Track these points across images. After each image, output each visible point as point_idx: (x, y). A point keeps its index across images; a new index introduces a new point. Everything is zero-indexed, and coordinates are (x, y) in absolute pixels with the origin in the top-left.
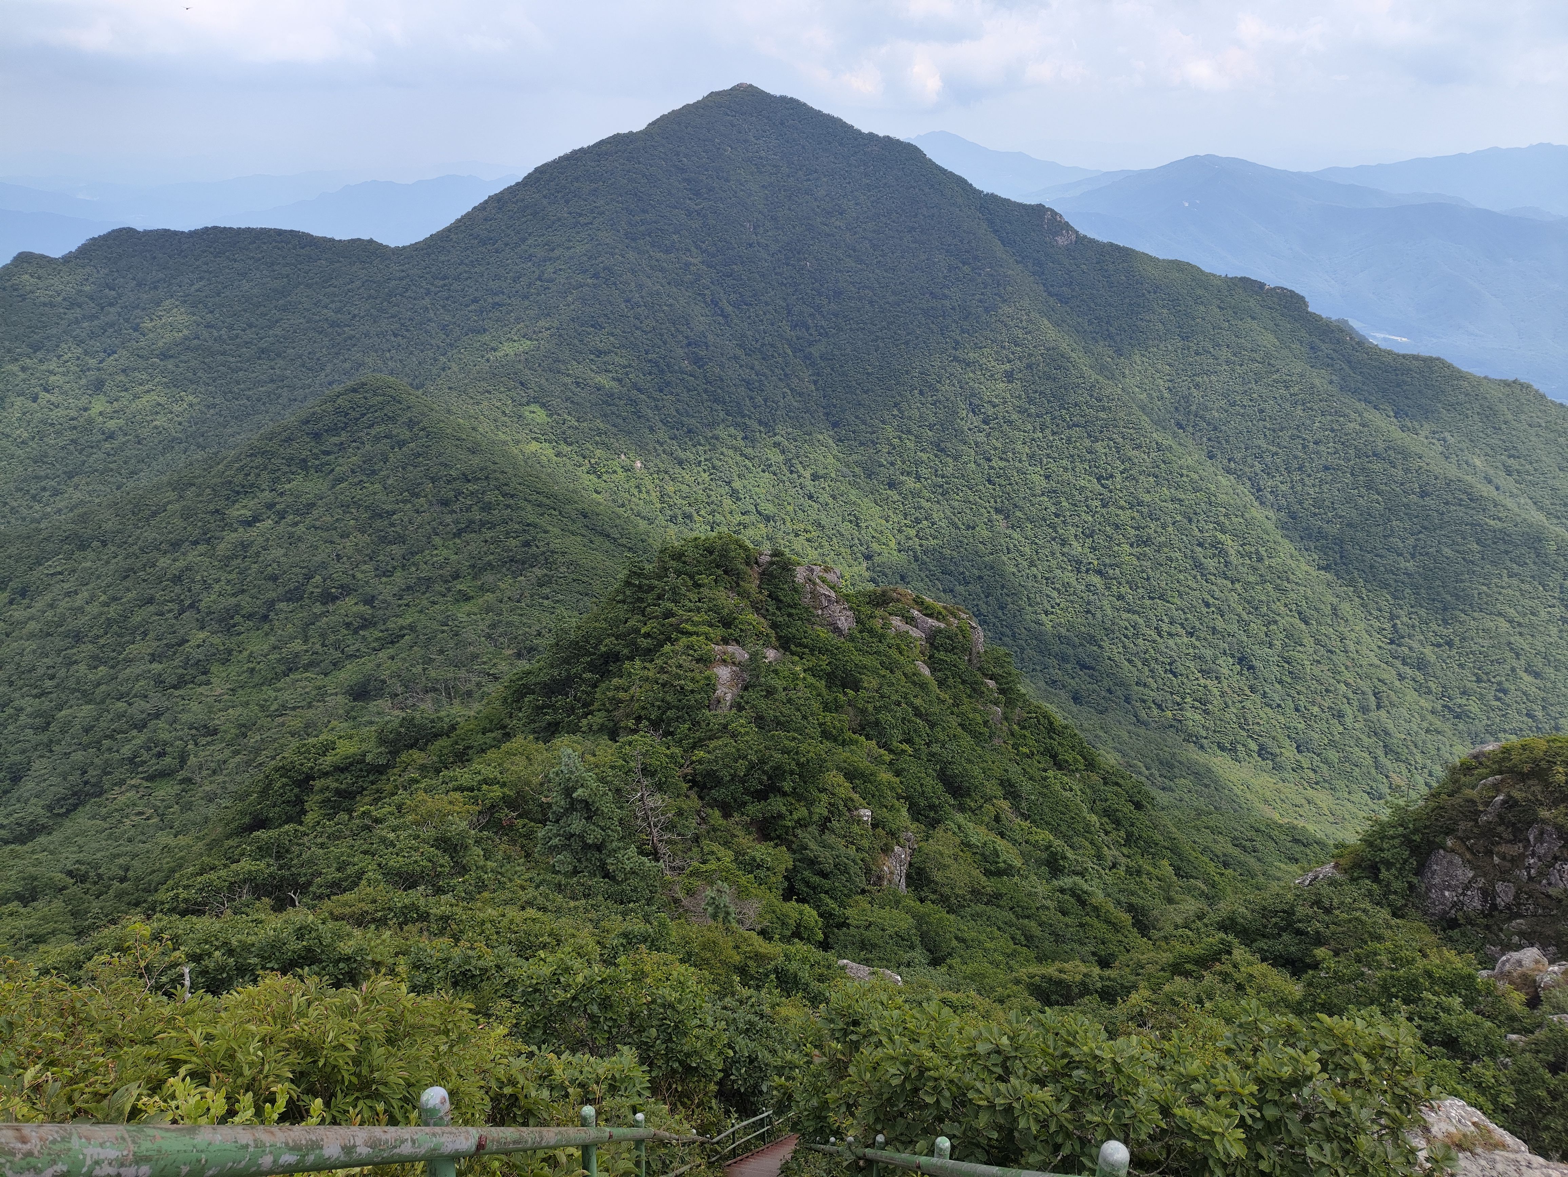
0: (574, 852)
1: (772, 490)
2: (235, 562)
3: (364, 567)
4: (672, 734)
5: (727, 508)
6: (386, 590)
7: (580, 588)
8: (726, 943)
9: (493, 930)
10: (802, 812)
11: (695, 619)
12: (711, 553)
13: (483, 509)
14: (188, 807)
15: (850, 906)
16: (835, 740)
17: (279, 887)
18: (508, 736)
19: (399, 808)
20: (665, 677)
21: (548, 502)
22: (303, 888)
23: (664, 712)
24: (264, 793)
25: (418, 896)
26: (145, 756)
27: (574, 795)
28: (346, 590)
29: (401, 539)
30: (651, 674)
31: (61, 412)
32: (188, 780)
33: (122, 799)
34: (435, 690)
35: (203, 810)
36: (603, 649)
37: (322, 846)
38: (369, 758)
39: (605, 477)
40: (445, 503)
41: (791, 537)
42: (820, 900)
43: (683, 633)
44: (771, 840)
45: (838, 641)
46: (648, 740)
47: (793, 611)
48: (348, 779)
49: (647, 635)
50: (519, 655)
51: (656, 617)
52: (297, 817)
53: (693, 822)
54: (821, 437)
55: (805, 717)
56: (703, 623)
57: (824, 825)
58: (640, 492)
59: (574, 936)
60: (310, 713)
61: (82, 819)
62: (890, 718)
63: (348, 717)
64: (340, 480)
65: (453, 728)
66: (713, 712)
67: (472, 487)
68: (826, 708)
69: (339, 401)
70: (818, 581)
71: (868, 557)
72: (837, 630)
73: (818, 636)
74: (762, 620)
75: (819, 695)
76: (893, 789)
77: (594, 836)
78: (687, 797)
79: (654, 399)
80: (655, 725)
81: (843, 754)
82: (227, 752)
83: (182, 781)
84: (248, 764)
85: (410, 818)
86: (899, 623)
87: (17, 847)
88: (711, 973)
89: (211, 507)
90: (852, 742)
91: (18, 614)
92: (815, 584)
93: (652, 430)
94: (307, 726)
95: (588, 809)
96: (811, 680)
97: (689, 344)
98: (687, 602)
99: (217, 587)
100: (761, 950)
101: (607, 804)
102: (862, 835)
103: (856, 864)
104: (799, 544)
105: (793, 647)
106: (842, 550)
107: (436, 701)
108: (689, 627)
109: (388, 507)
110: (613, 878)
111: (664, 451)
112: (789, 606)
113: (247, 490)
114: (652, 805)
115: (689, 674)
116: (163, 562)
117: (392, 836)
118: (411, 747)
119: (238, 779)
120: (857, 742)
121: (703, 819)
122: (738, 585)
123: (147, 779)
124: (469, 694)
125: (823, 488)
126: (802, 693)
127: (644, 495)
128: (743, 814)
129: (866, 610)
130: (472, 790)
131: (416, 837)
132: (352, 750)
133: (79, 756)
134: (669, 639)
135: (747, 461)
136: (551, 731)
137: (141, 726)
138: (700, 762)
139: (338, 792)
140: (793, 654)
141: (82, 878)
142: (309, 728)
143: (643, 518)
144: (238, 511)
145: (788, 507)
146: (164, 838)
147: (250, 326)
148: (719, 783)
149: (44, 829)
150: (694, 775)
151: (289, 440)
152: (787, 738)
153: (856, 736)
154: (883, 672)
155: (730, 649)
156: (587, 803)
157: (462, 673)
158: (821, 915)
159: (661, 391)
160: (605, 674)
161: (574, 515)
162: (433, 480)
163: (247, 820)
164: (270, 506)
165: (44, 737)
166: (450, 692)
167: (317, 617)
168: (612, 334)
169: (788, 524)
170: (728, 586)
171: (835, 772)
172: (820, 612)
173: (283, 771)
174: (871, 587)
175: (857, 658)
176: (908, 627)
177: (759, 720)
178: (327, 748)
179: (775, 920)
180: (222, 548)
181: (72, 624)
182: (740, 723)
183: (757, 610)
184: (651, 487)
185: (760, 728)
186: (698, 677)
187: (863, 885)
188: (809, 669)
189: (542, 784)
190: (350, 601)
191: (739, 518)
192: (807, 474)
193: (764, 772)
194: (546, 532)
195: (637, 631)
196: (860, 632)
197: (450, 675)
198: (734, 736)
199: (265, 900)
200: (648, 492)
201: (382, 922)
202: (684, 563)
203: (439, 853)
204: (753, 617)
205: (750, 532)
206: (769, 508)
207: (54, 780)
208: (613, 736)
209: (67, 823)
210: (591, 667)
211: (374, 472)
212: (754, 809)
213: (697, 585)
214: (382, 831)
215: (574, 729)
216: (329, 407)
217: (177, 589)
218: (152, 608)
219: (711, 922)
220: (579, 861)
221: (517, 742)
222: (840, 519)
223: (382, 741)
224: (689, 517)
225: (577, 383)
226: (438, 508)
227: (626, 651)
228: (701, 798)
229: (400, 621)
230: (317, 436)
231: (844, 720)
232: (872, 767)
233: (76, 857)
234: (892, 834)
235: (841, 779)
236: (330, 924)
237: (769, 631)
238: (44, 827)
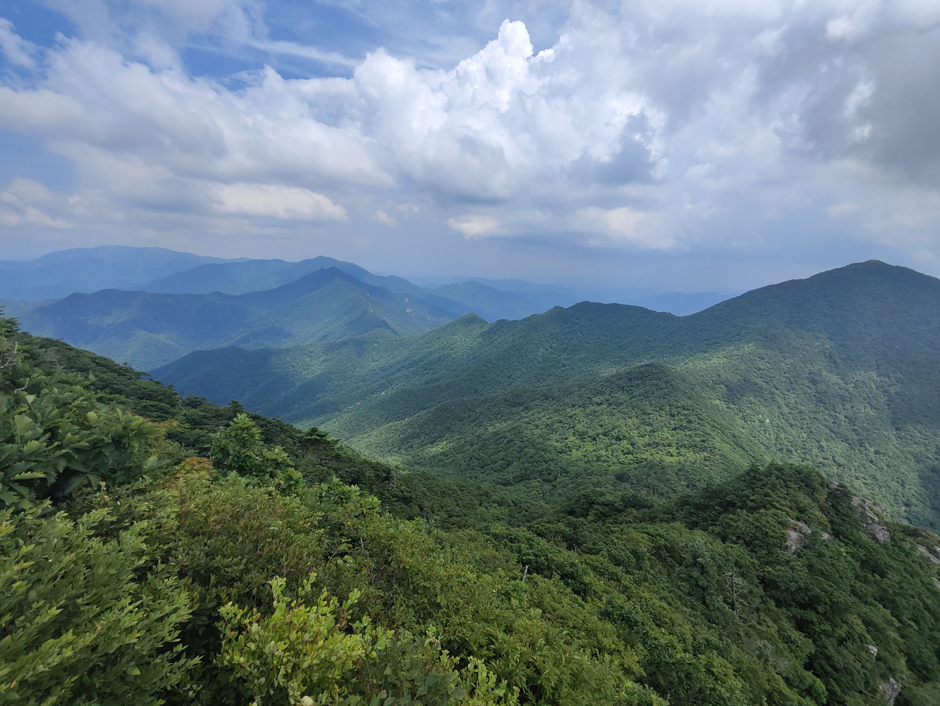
0: (691, 585)
1: (846, 452)
2: (590, 417)
3: (634, 431)
4: (755, 552)
5: (814, 454)
6: (641, 441)
7: (724, 467)
8: (763, 677)
9: (645, 603)
10: (827, 627)
11: (782, 502)
12: (800, 474)
13: (688, 422)
14: (552, 495)
15: (849, 695)
16: (860, 599)
17: (571, 540)
18: (674, 519)
19: (622, 530)
20: (758, 524)
21: (718, 426)
22: (579, 545)
23: (753, 540)
24: (577, 501)
25: (619, 570)
26: (545, 472)
27: (698, 560)
28: (625, 437)
29: (650, 425)
30: (750, 519)
31: (552, 355)
32: (554, 486)
33: (534, 484)
34: (648, 487)
35: (556, 498)
36: (728, 499)
37: (590, 532)
38: (616, 504)
39: (749, 422)
40: (673, 416)
41: (853, 479)
42: (829, 681)
43: (773, 506)
44: (803, 632)
45: (876, 546)
46: (742, 550)
47: (846, 519)
48: (607, 509)
49: (753, 501)
50: (688, 486)
51: (760, 494)
52: (585, 516)
53: (758, 601)
54: (886, 433)
55: (841, 578)
56: (787, 506)
57: (842, 641)
58: (765, 433)
59: (681, 626)
60: (600, 478)
61: (521, 486)
62: (904, 603)
63: (613, 485)
64: (634, 397)
65: (652, 506)
66: (782, 551)
67: (685, 412)
68: (857, 577)
69: (642, 369)
70: (867, 508)
71: (907, 505)
72: (874, 538)
73: (861, 537)
74: (824, 517)
75: (853, 569)
76: (897, 644)
77: (703, 582)
78: (757, 586)
79: (784, 394)
80: (747, 544)
81: (864, 609)
82: (570, 481)
83: (553, 486)
84: (575, 488)
85: (625, 537)
86: (924, 551)
87: (502, 487)
88: (750, 686)
89: (588, 396)
90: (872, 604)
91: (524, 415)
92: (864, 509)
93: (779, 407)
94: (598, 483)
95: (703, 570)
96: (850, 559)
97: (810, 373)
98: (779, 493)
99: (582, 423)
100: (783, 691)
101: (713, 571)
102: (867, 660)
103: (859, 673)
104: (857, 484)
105: (841, 537)
106: (888, 495)
107: (647, 492)
108: (777, 505)
109: (650, 412)
110: (707, 607)
111: (783, 418)
112: (844, 515)
113: (601, 393)
114: (736, 581)
115: (772, 528)
116: (568, 410)
117: (616, 540)
118: (633, 507)
119: (571, 492)
120: (876, 606)
121: (764, 602)
122: (813, 494)
123: (543, 480)
124: (662, 494)
125: (882, 460)
126: (842, 564)
127: (767, 435)
128: (788, 610)
129: (901, 535)
130: (652, 536)
131: (625, 546)
132: (611, 499)
133: (526, 465)
134: (765, 507)
135: (833, 434)
136: (693, 526)
137: (546, 462)
138: (769, 572)
139: (602, 513)
140: (840, 540)
141: (516, 505)
142: (598, 484)
143: (764, 445)
144: (596, 399)
145: (855, 463)
146: (542, 503)
147: (618, 337)
148: (777, 588)
149: (511, 484)
150: (764, 578)
151: (620, 379)
152: (827, 584)
153: (876, 603)
154: (905, 574)
155: (800, 524)
156: (703, 566)
157: (662, 485)
158: (827, 690)
159: (789, 391)
160: (726, 511)
161: (729, 435)
162: (670, 405)
163: (569, 509)
164: (607, 400)
165: (519, 455)
166: (655, 491)
167: (612, 444)
168: (768, 363)
169: (853, 471)
170: (806, 493)
171: (856, 616)
172: (865, 525)
173: (586, 496)
174: (905, 523)
175: (887, 559)
176: (930, 555)
177: (810, 567)
178: (602, 494)
179: (796, 676)
180: (588, 411)
181: (537, 422)
182: (798, 564)
183: (822, 511)
184: (772, 432)
185: (809, 571)
186: (777, 531)
187: (862, 688)
188: (850, 553)
189: (683, 547)
190: (625, 442)
191: (821, 460)
192: (872, 450)
193: (807, 595)
194: (714, 439)
195: (748, 497)
196: (892, 545)
197: (657, 484)
198: (792, 568)
199: (565, 544)
200: (770, 434)
201: (602, 574)
202: (782, 473)
203: (632, 556)
204: (818, 513)
205: (827, 469)
206: (842, 461)
207: (518, 470)
208: (724, 540)
209: (517, 485)
210: (720, 505)
211: (647, 397)
212: (796, 611)
213: (787, 486)
214: (613, 537)
215: (705, 530)
216: (638, 370)
217: (570, 420)
218: (561, 424)
219: (755, 658)
220: (693, 590)
221: (677, 524)
222: (890, 479)
223: (622, 500)
224: (791, 452)
225: (745, 380)
226: (669, 417)
227: (739, 504)
228: (765, 590)
229: (642, 456)
230: (630, 380)
231: (870, 590)
232: (884, 625)
233: (516, 497)
234: (891, 670)
235: (860, 622)
236: (584, 566)
237: (827, 523)
238: (511, 483)
